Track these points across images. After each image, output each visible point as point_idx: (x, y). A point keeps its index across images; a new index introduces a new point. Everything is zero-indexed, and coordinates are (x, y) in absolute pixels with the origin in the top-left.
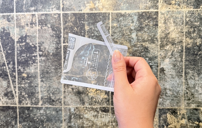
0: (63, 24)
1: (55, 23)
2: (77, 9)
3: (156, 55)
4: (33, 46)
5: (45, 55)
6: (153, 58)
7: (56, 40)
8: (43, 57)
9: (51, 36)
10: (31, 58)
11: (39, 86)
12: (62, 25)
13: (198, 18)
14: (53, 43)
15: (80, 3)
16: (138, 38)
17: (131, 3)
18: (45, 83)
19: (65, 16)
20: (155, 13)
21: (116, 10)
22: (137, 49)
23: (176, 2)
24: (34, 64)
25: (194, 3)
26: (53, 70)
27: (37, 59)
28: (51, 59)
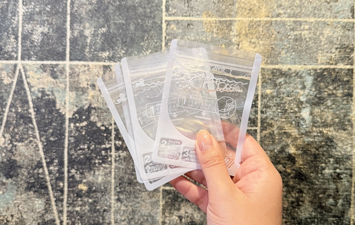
3: (349, 154)
4: (103, 128)
6: (342, 158)
8: (123, 151)
10: (98, 153)
11: (113, 210)
16: (313, 119)
17: (301, 51)
18: (124, 203)
20: (346, 72)
21: (272, 63)
22: (312, 140)
24: (104, 165)
27: (111, 156)
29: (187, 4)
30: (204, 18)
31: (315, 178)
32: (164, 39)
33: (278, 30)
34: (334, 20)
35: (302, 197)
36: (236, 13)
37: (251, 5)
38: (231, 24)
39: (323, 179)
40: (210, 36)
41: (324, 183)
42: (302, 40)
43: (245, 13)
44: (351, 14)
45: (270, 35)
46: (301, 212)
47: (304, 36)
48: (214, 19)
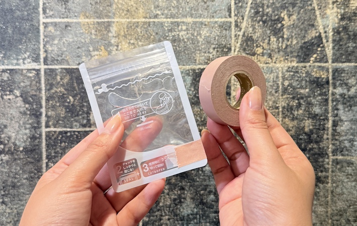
0: (45, 89)
1: (29, 87)
2: (74, 62)
5: (9, 150)
7: (30, 121)
8: (5, 155)
9: (21, 113)
12: (43, 92)
13: (306, 81)
14: (25, 127)
15: (79, 50)
18: (9, 206)
19: (50, 73)
23: (265, 51)
25: (298, 52)
26: (24, 181)
28: (20, 159)
29: (64, 6)
30: (82, 20)
31: (196, 175)
32: (41, 41)
33: (157, 31)
34: (212, 20)
35: (184, 194)
36: (114, 14)
37: (128, 6)
38: (109, 25)
39: (204, 175)
40: (89, 38)
41: (205, 180)
42: (180, 41)
43: (123, 15)
44: (227, 14)
45: (148, 36)
46: (183, 208)
47: (182, 36)
48: (92, 20)
